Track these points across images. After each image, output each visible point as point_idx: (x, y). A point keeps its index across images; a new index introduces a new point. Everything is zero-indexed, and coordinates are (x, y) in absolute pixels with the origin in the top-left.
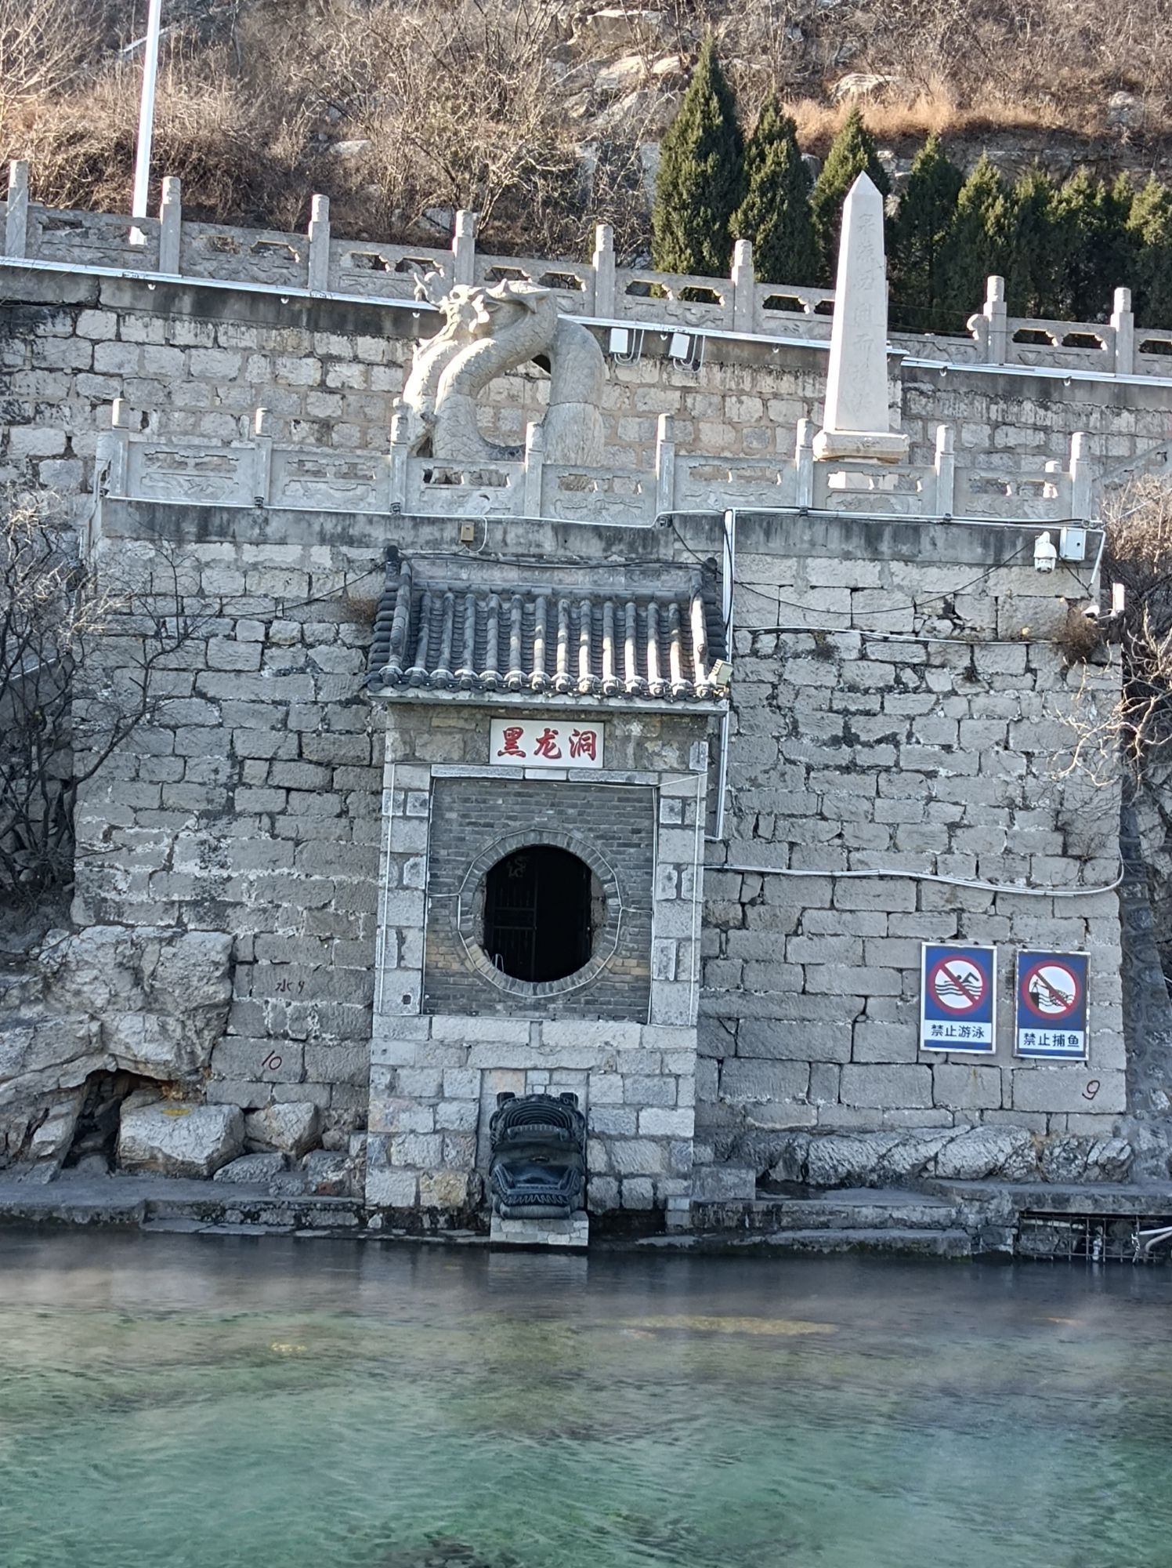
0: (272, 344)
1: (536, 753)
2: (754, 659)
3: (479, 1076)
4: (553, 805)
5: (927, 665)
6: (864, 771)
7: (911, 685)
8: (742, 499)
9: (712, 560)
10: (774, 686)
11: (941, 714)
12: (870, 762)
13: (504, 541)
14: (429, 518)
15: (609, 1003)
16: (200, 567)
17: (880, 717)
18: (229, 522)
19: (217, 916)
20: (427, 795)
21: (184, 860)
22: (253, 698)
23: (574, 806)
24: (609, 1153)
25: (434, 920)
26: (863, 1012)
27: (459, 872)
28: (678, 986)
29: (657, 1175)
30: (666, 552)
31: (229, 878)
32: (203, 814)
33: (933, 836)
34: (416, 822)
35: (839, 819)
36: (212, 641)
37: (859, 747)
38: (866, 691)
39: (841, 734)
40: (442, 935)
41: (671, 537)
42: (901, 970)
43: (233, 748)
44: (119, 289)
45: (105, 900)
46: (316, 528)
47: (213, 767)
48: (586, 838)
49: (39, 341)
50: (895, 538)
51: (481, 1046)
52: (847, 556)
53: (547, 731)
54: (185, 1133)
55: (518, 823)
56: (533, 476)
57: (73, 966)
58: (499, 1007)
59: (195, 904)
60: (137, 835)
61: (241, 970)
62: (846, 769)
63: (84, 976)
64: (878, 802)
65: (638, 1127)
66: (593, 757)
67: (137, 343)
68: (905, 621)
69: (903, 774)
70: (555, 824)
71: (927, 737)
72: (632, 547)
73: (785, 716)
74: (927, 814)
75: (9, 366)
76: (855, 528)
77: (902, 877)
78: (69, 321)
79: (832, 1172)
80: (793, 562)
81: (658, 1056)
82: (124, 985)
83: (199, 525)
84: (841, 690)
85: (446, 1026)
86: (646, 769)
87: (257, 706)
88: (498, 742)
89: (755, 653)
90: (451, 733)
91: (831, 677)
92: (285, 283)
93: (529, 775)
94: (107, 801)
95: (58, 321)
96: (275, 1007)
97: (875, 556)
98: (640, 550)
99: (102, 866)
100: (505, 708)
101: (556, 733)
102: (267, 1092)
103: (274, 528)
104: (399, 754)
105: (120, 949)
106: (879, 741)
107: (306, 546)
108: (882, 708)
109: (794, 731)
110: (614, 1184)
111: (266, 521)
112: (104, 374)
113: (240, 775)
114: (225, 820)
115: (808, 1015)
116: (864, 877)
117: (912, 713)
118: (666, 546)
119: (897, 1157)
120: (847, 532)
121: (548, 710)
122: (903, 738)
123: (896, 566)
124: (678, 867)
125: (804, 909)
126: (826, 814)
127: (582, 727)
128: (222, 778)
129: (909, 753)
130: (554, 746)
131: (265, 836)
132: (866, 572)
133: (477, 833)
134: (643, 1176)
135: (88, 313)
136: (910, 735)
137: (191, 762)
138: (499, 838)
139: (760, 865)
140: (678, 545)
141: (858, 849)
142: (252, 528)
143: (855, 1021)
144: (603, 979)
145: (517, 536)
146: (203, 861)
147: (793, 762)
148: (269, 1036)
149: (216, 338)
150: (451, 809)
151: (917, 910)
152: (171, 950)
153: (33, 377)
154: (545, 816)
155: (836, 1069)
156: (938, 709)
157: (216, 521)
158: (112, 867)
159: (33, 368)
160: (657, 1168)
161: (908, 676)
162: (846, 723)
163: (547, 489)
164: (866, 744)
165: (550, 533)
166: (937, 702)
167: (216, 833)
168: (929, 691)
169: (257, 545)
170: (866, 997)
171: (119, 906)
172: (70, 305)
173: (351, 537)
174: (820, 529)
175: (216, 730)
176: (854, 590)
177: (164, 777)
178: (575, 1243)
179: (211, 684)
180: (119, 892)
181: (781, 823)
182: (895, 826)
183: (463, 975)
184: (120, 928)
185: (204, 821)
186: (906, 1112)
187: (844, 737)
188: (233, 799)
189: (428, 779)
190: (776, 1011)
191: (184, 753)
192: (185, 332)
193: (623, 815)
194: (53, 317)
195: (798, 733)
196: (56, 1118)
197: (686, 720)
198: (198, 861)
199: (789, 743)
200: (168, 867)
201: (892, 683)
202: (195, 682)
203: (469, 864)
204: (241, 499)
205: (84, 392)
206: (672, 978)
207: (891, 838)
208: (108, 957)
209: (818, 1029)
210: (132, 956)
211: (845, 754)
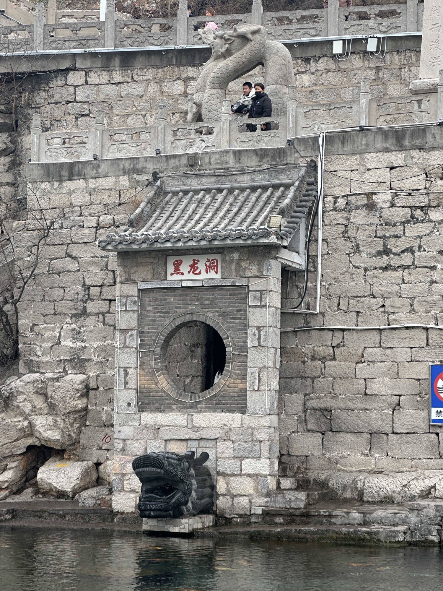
0: (160, 76)
1: (189, 272)
2: (334, 212)
3: (163, 444)
4: (198, 299)
5: (429, 206)
6: (395, 269)
7: (420, 219)
8: (332, 126)
9: (312, 161)
10: (346, 226)
11: (437, 233)
12: (400, 263)
13: (210, 163)
14: (173, 155)
15: (227, 403)
16: (70, 193)
17: (403, 239)
18: (82, 168)
19: (81, 366)
20: (136, 298)
21: (66, 339)
22: (93, 255)
23: (208, 299)
24: (227, 484)
25: (142, 364)
26: (399, 405)
27: (154, 338)
28: (260, 393)
29: (252, 495)
30: (290, 159)
31: (85, 347)
32: (74, 316)
33: (434, 303)
34: (131, 313)
35: (383, 296)
36: (73, 228)
37: (392, 256)
38: (395, 225)
39: (382, 250)
40: (146, 371)
41: (293, 151)
42: (418, 380)
43: (84, 282)
44: (85, 59)
45: (32, 361)
46: (122, 167)
47: (76, 291)
48: (214, 316)
49: (50, 90)
50: (412, 136)
51: (164, 428)
52: (386, 150)
53: (194, 260)
54: (62, 475)
55: (181, 310)
56: (225, 127)
57: (15, 394)
58: (174, 407)
59: (70, 361)
60: (44, 328)
61: (92, 393)
62: (385, 269)
63: (21, 398)
64: (403, 286)
65: (241, 470)
66: (217, 272)
67: (95, 85)
68: (420, 182)
69: (417, 269)
70: (198, 310)
71: (430, 247)
72: (273, 158)
73: (352, 242)
74: (430, 291)
75: (39, 104)
76: (390, 134)
77: (418, 327)
78: (63, 78)
79: (376, 495)
80: (357, 157)
81: (250, 431)
82: (40, 403)
83: (69, 172)
84: (382, 225)
85: (148, 417)
86: (242, 277)
87: (94, 259)
88: (171, 269)
89: (335, 209)
90: (147, 265)
91: (376, 218)
92: (166, 44)
93: (184, 284)
94: (32, 312)
95: (58, 79)
96: (107, 411)
97: (402, 148)
98: (278, 159)
99: (30, 344)
100: (173, 250)
101: (198, 261)
102: (105, 454)
103: (103, 168)
104: (123, 278)
105: (36, 385)
106: (403, 252)
107: (117, 177)
108: (404, 233)
109: (357, 249)
110: (230, 500)
111: (99, 166)
112: (80, 102)
113: (89, 294)
114: (83, 318)
115: (367, 407)
116: (397, 328)
117: (421, 234)
118: (291, 156)
119: (412, 486)
120: (386, 137)
121: (193, 249)
122: (416, 249)
123: (414, 153)
124: (259, 329)
125: (365, 348)
126: (375, 295)
127: (211, 257)
128: (80, 297)
129: (420, 257)
130: (198, 268)
131: (101, 325)
132: (398, 158)
133: (162, 317)
134: (245, 495)
135: (71, 74)
136: (420, 247)
137: (67, 290)
138: (172, 319)
139: (342, 325)
140: (296, 155)
141: (393, 313)
142: (93, 170)
143: (394, 410)
144: (224, 391)
145: (216, 159)
146: (74, 339)
147: (357, 267)
148: (105, 426)
149: (132, 77)
150: (149, 305)
151: (427, 345)
152: (58, 384)
153: (48, 108)
154: (194, 306)
155: (385, 437)
156: (435, 230)
157: (76, 169)
158: (35, 344)
159: (49, 104)
160: (251, 491)
161: (418, 213)
162: (384, 243)
163: (232, 133)
164: (396, 254)
165: (232, 156)
166: (435, 227)
167: (79, 324)
168: (430, 221)
169: (95, 178)
170: (400, 396)
171: (38, 363)
172: (63, 70)
173: (137, 170)
174: (371, 137)
175: (77, 273)
176: (392, 168)
177: (55, 298)
178: (182, 531)
179: (75, 251)
180: (38, 356)
181: (351, 301)
182: (413, 298)
183: (157, 391)
184: (38, 374)
185: (74, 319)
186: (425, 461)
187: (384, 251)
188: (86, 307)
189: (137, 290)
190: (351, 405)
191: (63, 286)
192: (117, 76)
193: (232, 303)
194: (56, 77)
195: (359, 250)
196: (10, 469)
197: (261, 248)
198: (72, 339)
199: (354, 257)
200: (59, 343)
201: (409, 218)
202: (67, 250)
203: (158, 333)
204: (89, 157)
205: (71, 112)
206: (256, 388)
207: (411, 305)
208: (30, 389)
209: (373, 414)
210: (42, 387)
211: (384, 260)
